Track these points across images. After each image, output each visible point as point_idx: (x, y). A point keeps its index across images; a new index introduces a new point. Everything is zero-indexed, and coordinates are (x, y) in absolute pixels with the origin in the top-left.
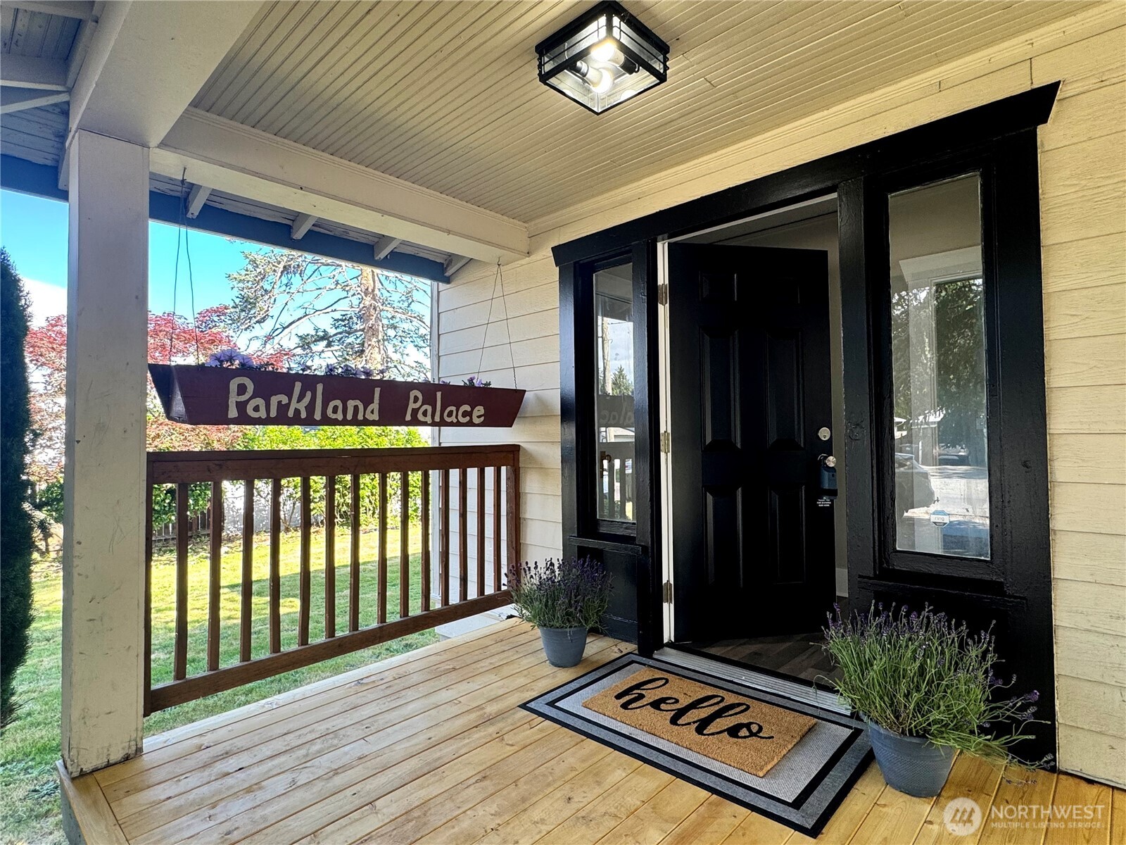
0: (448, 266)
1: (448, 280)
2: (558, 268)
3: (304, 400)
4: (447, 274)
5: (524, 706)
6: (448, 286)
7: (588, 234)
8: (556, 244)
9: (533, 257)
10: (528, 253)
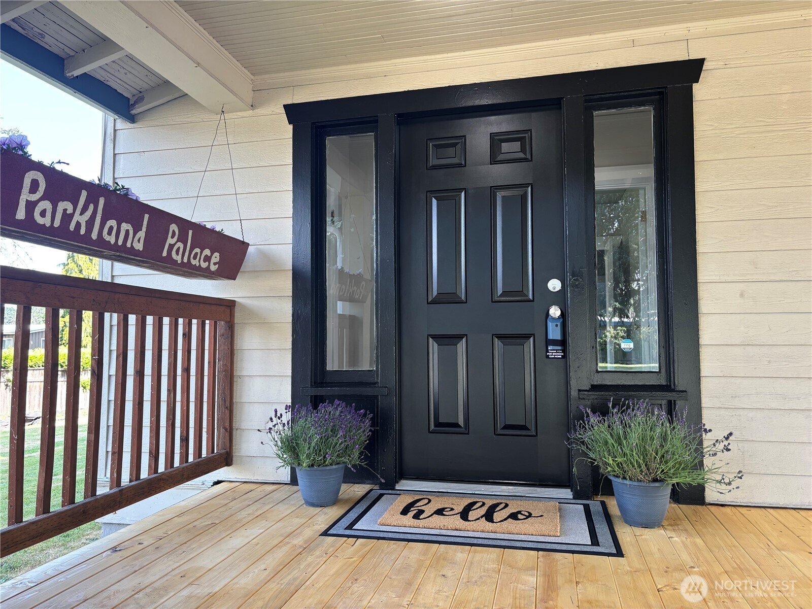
0: (136, 102)
1: (132, 119)
2: (291, 127)
3: (86, 214)
4: (133, 112)
5: (325, 533)
6: (132, 125)
7: (329, 98)
8: (290, 102)
9: (258, 111)
10: (252, 106)
